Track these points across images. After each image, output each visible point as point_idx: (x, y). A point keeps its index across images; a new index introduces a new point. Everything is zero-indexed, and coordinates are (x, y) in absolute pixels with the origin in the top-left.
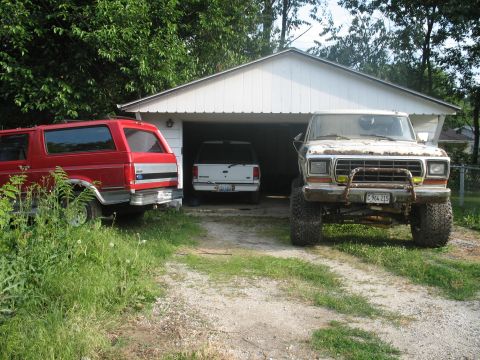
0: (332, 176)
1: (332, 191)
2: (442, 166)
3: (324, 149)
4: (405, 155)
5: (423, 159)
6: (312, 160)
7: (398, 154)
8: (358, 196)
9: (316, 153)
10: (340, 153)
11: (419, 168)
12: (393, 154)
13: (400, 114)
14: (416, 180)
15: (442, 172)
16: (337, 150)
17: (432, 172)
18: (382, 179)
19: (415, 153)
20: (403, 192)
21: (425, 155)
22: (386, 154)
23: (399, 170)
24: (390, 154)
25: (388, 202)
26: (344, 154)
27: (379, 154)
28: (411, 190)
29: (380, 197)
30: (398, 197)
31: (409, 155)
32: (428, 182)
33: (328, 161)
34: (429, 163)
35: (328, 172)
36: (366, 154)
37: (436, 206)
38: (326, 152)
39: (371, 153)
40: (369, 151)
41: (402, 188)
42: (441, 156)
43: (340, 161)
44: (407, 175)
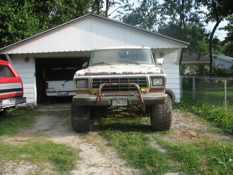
1: (90, 99)
2: (161, 80)
3: (85, 72)
4: (136, 74)
5: (148, 76)
6: (77, 80)
7: (131, 73)
8: (107, 102)
9: (79, 75)
10: (94, 74)
11: (146, 82)
12: (129, 73)
13: (145, 48)
14: (143, 90)
15: (161, 84)
16: (93, 72)
17: (154, 84)
18: (122, 90)
19: (143, 72)
20: (135, 98)
21: (149, 73)
22: (124, 73)
23: (130, 84)
24: (126, 74)
25: (126, 105)
26: (97, 74)
27: (119, 74)
28: (139, 97)
29: (121, 102)
30: (132, 101)
31: (139, 73)
32: (152, 90)
33: (87, 80)
34: (152, 78)
35: (87, 87)
36: (111, 74)
37: (161, 106)
38: (86, 74)
39: (114, 73)
40: (112, 72)
41: (134, 96)
42: (160, 73)
43: (94, 80)
44: (135, 87)
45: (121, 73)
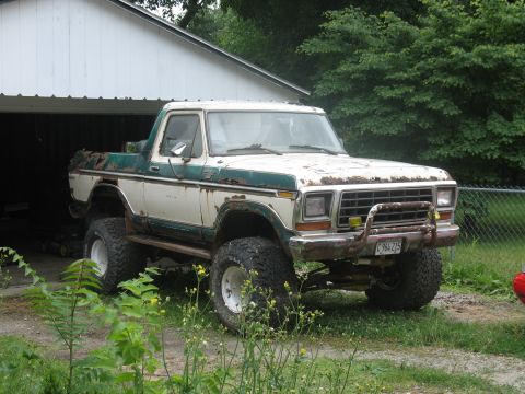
0: (333, 219)
3: (321, 177)
7: (405, 180)
15: (449, 202)
16: (336, 176)
17: (439, 203)
20: (417, 235)
21: (432, 179)
22: (394, 180)
23: (423, 204)
24: (399, 180)
26: (347, 182)
27: (386, 181)
28: (434, 231)
29: (391, 245)
30: (411, 243)
31: (417, 180)
32: (442, 217)
33: (328, 196)
34: (438, 190)
35: (327, 213)
36: (373, 181)
38: (325, 181)
39: (378, 180)
40: (374, 176)
43: (346, 195)
45: (388, 178)
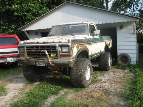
2: (67, 48)
3: (24, 42)
4: (50, 43)
5: (57, 45)
7: (48, 43)
9: (21, 44)
10: (28, 43)
12: (46, 43)
14: (52, 55)
15: (67, 51)
17: (63, 51)
19: (55, 42)
21: (59, 42)
23: (41, 51)
24: (44, 43)
25: (45, 66)
27: (40, 43)
29: (41, 63)
31: (52, 43)
32: (62, 56)
38: (24, 44)
39: (38, 43)
41: (44, 60)
42: (67, 42)
44: (44, 53)
45: (42, 42)
